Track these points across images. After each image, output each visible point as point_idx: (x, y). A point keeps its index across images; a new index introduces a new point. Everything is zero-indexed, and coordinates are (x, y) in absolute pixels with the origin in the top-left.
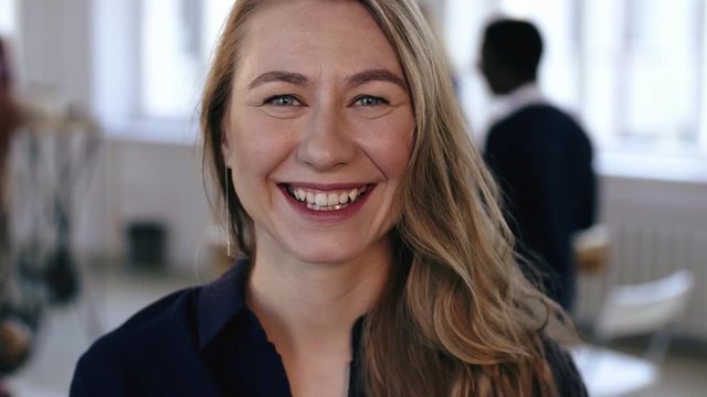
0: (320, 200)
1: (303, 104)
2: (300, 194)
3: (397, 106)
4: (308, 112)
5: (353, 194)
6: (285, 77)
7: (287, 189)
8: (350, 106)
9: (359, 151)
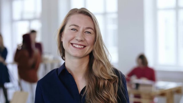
0: (77, 46)
1: (77, 31)
2: (74, 45)
3: (92, 34)
4: (78, 32)
5: (83, 47)
6: (75, 25)
7: (72, 44)
8: (85, 33)
9: (85, 40)
